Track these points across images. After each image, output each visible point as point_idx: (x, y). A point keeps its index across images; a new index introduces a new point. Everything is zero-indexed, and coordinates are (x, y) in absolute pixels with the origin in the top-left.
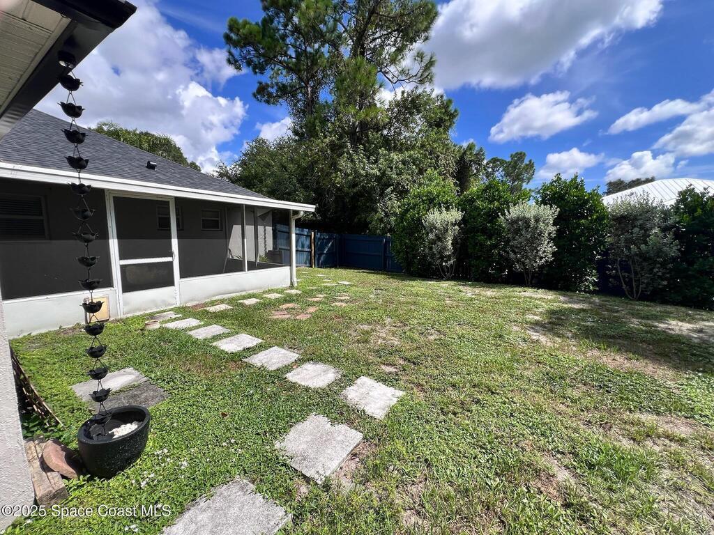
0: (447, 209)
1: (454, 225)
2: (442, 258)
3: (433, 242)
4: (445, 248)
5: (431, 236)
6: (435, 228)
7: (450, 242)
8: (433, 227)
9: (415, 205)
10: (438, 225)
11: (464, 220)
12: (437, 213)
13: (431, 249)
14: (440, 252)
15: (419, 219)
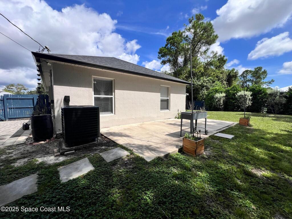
0: (221, 93)
1: (223, 97)
2: (220, 106)
3: (217, 102)
4: (221, 103)
5: (216, 100)
6: (218, 98)
7: (222, 102)
8: (217, 98)
9: (212, 92)
10: (219, 97)
11: (226, 96)
12: (218, 94)
13: (217, 103)
14: (219, 104)
15: (213, 96)
